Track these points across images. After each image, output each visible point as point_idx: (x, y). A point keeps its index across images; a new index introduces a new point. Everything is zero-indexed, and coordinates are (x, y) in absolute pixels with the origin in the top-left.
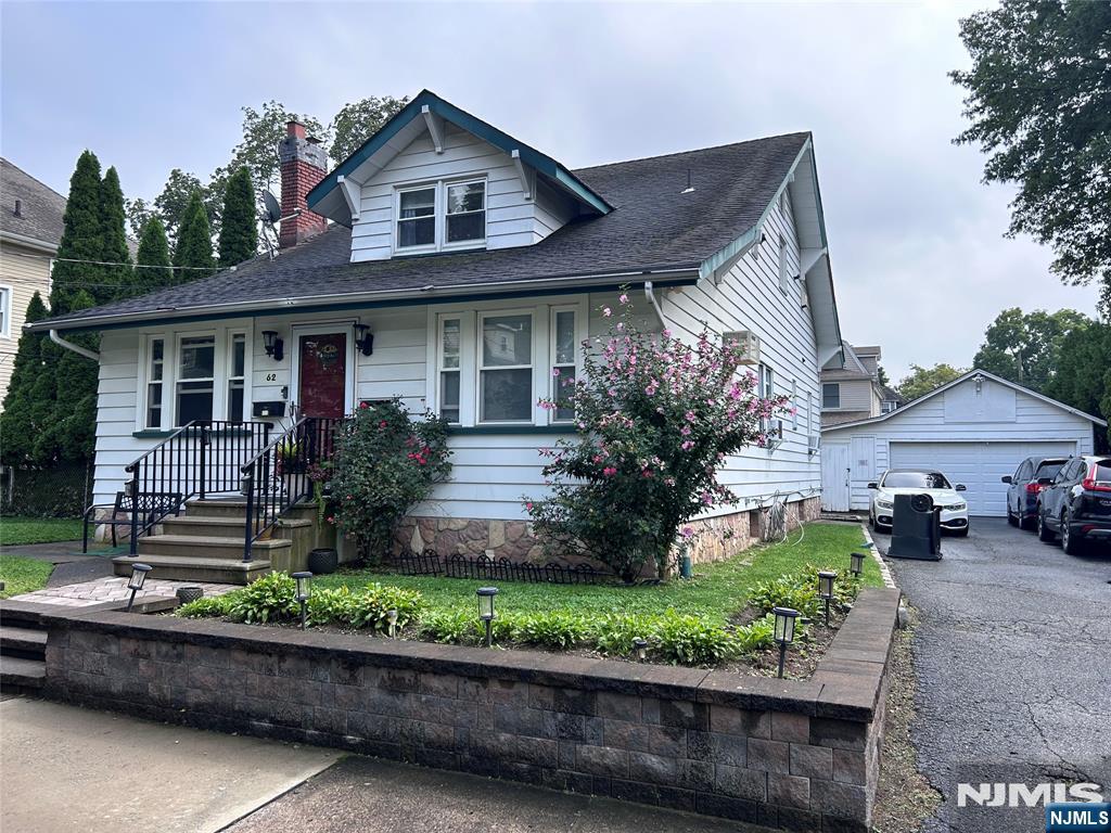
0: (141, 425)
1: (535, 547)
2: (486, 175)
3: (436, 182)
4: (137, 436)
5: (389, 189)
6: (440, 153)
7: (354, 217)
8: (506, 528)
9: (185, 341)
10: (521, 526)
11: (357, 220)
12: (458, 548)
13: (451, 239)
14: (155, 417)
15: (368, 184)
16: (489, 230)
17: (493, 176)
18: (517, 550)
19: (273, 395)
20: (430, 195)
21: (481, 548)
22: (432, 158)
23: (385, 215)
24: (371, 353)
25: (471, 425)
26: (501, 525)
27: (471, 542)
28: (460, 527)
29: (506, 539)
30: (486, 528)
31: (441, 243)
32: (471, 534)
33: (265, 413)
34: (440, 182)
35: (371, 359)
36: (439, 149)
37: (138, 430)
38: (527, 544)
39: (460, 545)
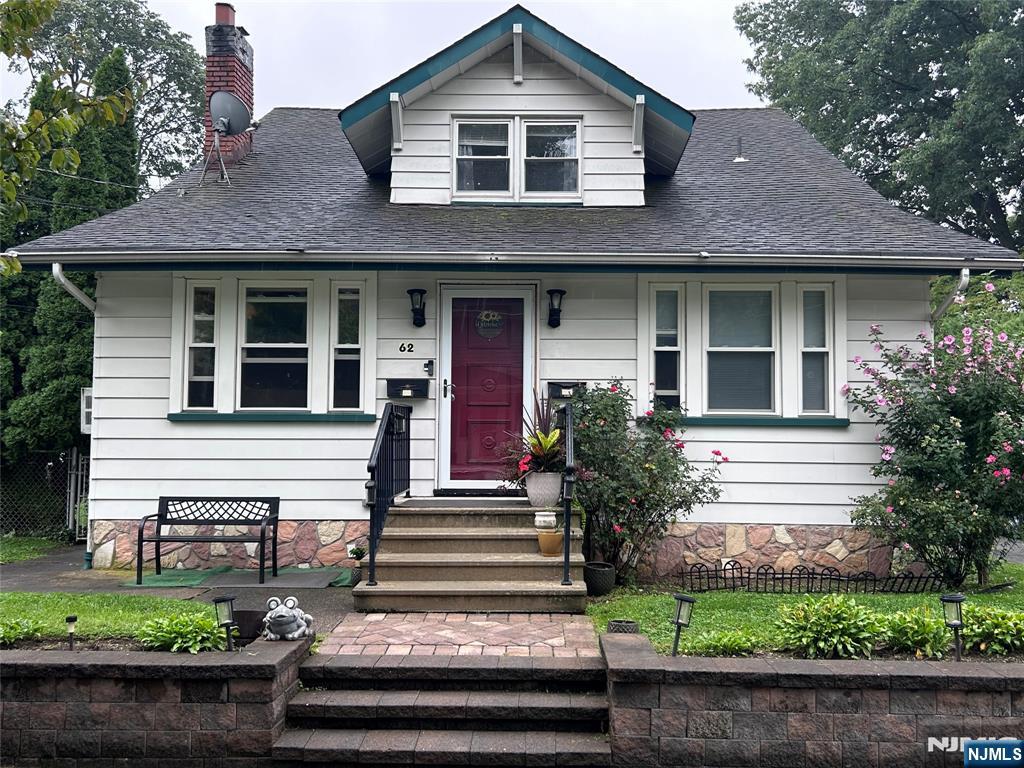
0: (179, 403)
1: (785, 554)
2: (581, 117)
3: (513, 117)
4: (175, 419)
5: (446, 118)
6: (518, 84)
7: (396, 145)
8: (747, 533)
9: (251, 293)
10: (767, 531)
11: (399, 150)
12: (684, 557)
13: (530, 186)
14: (201, 393)
15: (412, 107)
16: (583, 182)
17: (589, 119)
18: (763, 557)
19: (410, 369)
20: (502, 132)
21: (716, 557)
22: (507, 87)
23: (439, 150)
24: (559, 324)
25: (698, 415)
26: (741, 530)
27: (701, 550)
28: (687, 533)
29: (749, 545)
30: (722, 534)
31: (517, 191)
32: (702, 540)
33: (407, 393)
34: (517, 119)
35: (558, 332)
36: (518, 78)
37: (177, 411)
38: (775, 550)
39: (687, 553)
